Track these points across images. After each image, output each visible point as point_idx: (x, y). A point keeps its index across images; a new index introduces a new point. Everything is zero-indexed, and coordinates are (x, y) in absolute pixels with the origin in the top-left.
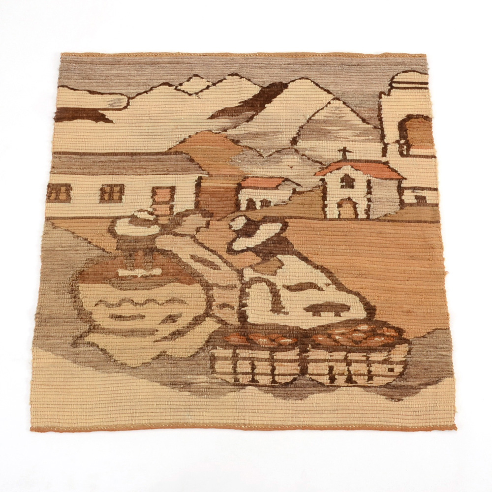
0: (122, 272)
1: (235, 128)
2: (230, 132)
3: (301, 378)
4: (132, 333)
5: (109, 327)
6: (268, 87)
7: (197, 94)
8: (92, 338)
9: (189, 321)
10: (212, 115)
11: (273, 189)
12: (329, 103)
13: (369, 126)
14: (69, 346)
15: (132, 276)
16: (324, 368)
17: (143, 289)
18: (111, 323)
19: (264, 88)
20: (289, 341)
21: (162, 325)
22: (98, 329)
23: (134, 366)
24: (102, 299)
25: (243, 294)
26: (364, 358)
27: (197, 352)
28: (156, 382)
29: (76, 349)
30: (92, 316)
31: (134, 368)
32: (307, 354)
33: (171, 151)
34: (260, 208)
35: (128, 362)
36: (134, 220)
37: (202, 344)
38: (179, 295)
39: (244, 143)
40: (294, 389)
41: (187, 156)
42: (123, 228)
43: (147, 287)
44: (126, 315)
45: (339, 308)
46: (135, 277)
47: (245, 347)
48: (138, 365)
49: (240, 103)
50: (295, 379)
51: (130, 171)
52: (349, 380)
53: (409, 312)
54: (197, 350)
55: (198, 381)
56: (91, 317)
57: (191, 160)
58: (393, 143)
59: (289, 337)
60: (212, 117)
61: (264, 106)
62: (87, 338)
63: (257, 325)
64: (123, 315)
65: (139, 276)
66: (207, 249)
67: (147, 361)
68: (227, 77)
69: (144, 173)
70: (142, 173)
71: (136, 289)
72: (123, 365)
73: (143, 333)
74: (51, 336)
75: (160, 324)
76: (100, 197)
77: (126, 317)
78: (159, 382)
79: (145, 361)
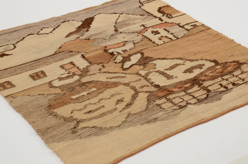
0: (74, 97)
1: (83, 36)
2: (81, 38)
3: (210, 93)
4: (103, 114)
5: (88, 118)
6: (84, 21)
7: (51, 32)
9: (130, 98)
10: (66, 36)
11: (123, 46)
12: (119, 16)
13: (145, 16)
14: (71, 134)
15: (81, 96)
17: (93, 98)
18: (87, 116)
19: (83, 21)
20: (189, 85)
21: (117, 105)
22: (82, 121)
24: (73, 110)
26: (232, 76)
27: (147, 106)
28: (137, 125)
29: (77, 134)
30: (74, 117)
31: (119, 126)
32: (203, 85)
33: (56, 53)
34: (123, 53)
35: (113, 125)
36: (60, 79)
37: (146, 103)
38: (115, 92)
39: (92, 38)
40: (212, 98)
41: (67, 51)
42: (57, 83)
44: (93, 110)
45: (200, 66)
46: (84, 96)
48: (120, 124)
49: (76, 28)
50: (208, 95)
51: (41, 66)
52: (234, 84)
53: (232, 55)
54: (146, 106)
55: (160, 115)
56: (73, 118)
57: (71, 52)
58: (162, 16)
59: (188, 83)
60: (67, 37)
61: (90, 26)
62: (79, 127)
64: (92, 110)
65: (85, 94)
67: (124, 120)
68: (61, 24)
69: (50, 64)
70: (48, 64)
71: (89, 99)
72: (111, 128)
74: (56, 135)
75: (116, 105)
76: (32, 79)
77: (94, 110)
78: (139, 124)
79: (123, 121)
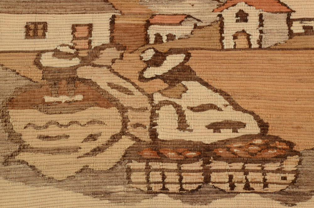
0: (48, 99)
3: (205, 186)
4: (58, 151)
5: (37, 146)
8: (22, 156)
9: (108, 139)
11: (177, 25)
14: (1, 164)
15: (57, 102)
16: (224, 177)
17: (67, 113)
18: (39, 143)
21: (84, 143)
22: (27, 148)
23: (60, 179)
24: (31, 122)
25: (154, 115)
26: (260, 168)
27: (115, 166)
28: (79, 192)
29: (7, 167)
30: (22, 137)
31: (60, 181)
32: (209, 165)
34: (166, 42)
35: (55, 176)
36: (57, 53)
37: (119, 158)
38: (99, 117)
40: (200, 195)
42: (47, 61)
43: (71, 111)
44: (52, 135)
45: (236, 126)
46: (60, 102)
47: (156, 160)
48: (64, 179)
50: (200, 187)
51: (52, 11)
52: (247, 187)
53: (298, 128)
54: (115, 164)
55: (117, 190)
56: (21, 139)
57: (106, 1)
59: (194, 151)
62: (17, 157)
63: (166, 141)
64: (50, 136)
65: (63, 101)
66: (122, 77)
67: (72, 174)
69: (65, 13)
70: (62, 13)
71: (61, 113)
72: (50, 180)
73: (68, 150)
75: (82, 142)
76: (25, 34)
77: (53, 137)
78: (82, 192)
79: (70, 175)
